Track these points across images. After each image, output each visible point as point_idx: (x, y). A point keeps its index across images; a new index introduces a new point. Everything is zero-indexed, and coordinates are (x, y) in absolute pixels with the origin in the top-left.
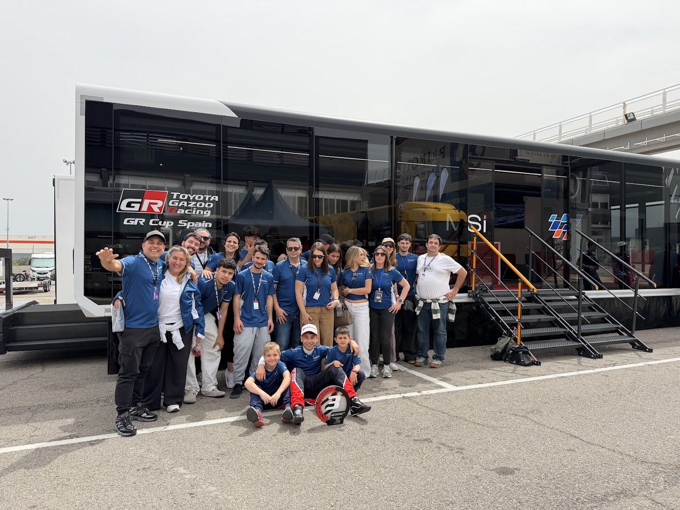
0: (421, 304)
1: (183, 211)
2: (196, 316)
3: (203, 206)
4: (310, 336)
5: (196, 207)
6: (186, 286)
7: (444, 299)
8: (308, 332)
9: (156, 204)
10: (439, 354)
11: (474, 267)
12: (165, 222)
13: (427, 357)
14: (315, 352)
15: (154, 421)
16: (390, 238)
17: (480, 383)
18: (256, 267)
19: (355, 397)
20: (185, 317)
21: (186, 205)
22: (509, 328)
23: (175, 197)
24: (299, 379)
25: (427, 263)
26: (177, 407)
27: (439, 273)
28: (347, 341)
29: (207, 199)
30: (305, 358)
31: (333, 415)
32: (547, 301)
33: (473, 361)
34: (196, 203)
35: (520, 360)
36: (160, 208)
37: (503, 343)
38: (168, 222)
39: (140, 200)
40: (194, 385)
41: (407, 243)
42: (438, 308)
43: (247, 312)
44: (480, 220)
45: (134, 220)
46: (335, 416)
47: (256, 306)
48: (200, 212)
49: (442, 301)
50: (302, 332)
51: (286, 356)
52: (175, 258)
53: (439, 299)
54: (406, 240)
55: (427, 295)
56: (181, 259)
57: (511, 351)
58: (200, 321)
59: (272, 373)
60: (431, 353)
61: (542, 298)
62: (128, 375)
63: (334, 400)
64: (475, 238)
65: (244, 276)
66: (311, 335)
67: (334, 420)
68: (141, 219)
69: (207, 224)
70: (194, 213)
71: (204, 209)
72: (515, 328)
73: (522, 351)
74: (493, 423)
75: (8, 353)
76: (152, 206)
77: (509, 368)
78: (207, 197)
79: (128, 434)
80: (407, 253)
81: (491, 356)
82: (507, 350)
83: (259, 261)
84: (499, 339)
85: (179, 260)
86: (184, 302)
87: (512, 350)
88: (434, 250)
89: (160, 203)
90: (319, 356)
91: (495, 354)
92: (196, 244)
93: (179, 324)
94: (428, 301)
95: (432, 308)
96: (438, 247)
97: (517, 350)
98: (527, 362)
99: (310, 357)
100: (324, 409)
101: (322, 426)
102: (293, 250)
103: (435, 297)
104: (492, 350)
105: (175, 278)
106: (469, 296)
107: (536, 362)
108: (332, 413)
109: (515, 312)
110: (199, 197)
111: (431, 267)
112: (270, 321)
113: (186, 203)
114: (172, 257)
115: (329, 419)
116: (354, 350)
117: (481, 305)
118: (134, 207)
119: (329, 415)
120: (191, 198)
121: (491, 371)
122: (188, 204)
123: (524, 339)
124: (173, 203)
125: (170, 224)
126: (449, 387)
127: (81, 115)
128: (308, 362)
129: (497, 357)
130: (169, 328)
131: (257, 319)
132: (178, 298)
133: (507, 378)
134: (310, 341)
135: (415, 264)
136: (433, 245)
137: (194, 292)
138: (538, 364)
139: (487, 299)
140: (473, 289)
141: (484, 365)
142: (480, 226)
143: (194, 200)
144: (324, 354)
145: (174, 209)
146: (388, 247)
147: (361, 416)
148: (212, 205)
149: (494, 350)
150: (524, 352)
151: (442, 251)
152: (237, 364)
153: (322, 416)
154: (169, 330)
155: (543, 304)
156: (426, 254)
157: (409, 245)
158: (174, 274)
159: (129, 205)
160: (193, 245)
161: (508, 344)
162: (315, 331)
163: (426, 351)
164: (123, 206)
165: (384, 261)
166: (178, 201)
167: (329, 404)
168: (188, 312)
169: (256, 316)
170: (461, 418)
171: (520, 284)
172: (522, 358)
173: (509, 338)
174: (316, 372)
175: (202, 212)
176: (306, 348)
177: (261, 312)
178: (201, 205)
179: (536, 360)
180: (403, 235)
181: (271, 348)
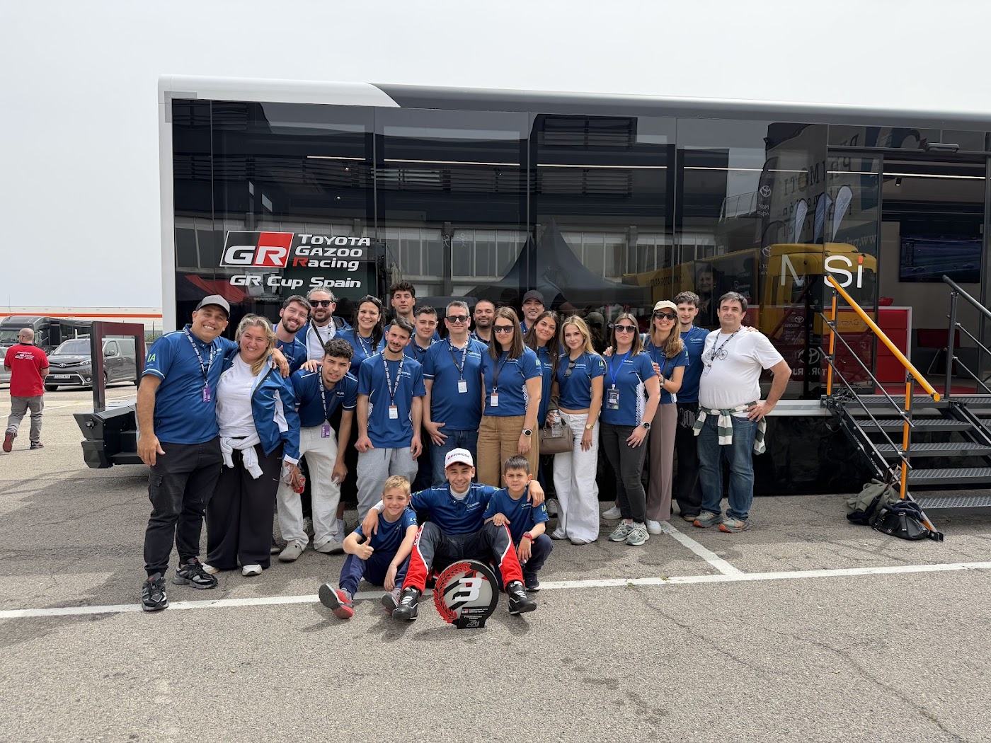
0: (702, 417)
1: (316, 264)
2: (284, 428)
3: (346, 254)
4: (459, 469)
5: (337, 257)
6: (265, 378)
7: (745, 411)
8: (456, 463)
9: (277, 252)
10: (737, 507)
11: (831, 352)
12: (290, 281)
13: (718, 513)
14: (471, 496)
15: (210, 588)
16: (668, 302)
17: (795, 569)
18: (391, 351)
19: (516, 583)
20: (260, 427)
21: (320, 253)
22: (888, 466)
23: (304, 241)
24: (425, 542)
25: (718, 346)
26: (256, 568)
27: (739, 364)
28: (524, 480)
29: (353, 243)
30: (452, 504)
31: (466, 611)
32: (981, 417)
33: (811, 523)
34: (335, 249)
35: (900, 528)
36: (282, 259)
37: (871, 493)
38: (295, 281)
39: (253, 248)
40: (297, 533)
41: (690, 309)
42: (730, 425)
43: (376, 424)
44: (850, 264)
45: (245, 279)
46: (469, 614)
47: (393, 413)
48: (342, 264)
49: (740, 414)
50: (448, 463)
51: (422, 499)
52: (249, 336)
53: (734, 411)
54: (690, 303)
55: (712, 402)
56: (259, 339)
57: (885, 510)
58: (290, 435)
59: (392, 527)
60: (725, 505)
61: (972, 412)
62: (162, 516)
63: (469, 585)
64: (834, 298)
65: (372, 365)
66: (462, 467)
67: (468, 621)
68: (255, 277)
69: (353, 282)
70: (333, 265)
71: (349, 259)
72: (898, 466)
73: (905, 511)
74: (767, 660)
75: (115, 467)
76: (270, 256)
77: (873, 541)
78: (354, 239)
79: (150, 608)
80: (691, 326)
81: (849, 517)
82: (878, 507)
83: (396, 340)
84: (865, 485)
85: (254, 340)
86: (258, 404)
87: (886, 508)
88: (732, 322)
89: (283, 252)
90: (477, 503)
91: (854, 513)
92: (301, 314)
93: (253, 439)
94: (714, 412)
95: (719, 424)
96: (739, 316)
97: (897, 509)
98: (913, 533)
99: (461, 505)
100: (449, 600)
101: (447, 628)
102: (458, 320)
103: (727, 405)
104: (848, 505)
105: (249, 366)
106: (822, 406)
107: (933, 535)
108: (463, 608)
109: (897, 437)
110: (341, 241)
111: (724, 352)
112: (416, 439)
113: (320, 250)
114: (243, 335)
115: (458, 616)
116: (532, 497)
117: (841, 422)
118: (244, 258)
119: (459, 611)
120: (329, 243)
121: (833, 547)
122: (324, 252)
123: (912, 488)
124: (301, 251)
125: (298, 283)
126: (729, 572)
127: (166, 122)
128: (458, 512)
129: (858, 518)
130: (238, 444)
131: (393, 435)
132: (249, 398)
133: (857, 563)
134: (460, 478)
135: (702, 346)
136: (730, 312)
137: (278, 388)
138: (939, 538)
139: (851, 412)
140: (829, 393)
141: (827, 532)
142: (850, 277)
143: (333, 246)
144: (485, 499)
145: (303, 260)
146: (665, 318)
147: (525, 615)
148: (360, 252)
149: (852, 506)
150: (908, 514)
151: (744, 323)
152: (361, 506)
153: (446, 612)
154: (237, 448)
155: (972, 423)
156: (719, 330)
157: (694, 313)
158: (248, 361)
159: (237, 255)
160: (296, 316)
161: (880, 496)
162: (469, 460)
163: (715, 502)
164: (229, 257)
165: (631, 340)
166: (309, 247)
167: (460, 591)
168: (268, 420)
169: (392, 430)
170: (708, 641)
171: (909, 385)
172: (904, 525)
173: (885, 486)
174: (472, 530)
175: (345, 263)
176: (455, 490)
177: (401, 424)
178: (343, 252)
179: (935, 530)
180: (684, 294)
181: (395, 486)
